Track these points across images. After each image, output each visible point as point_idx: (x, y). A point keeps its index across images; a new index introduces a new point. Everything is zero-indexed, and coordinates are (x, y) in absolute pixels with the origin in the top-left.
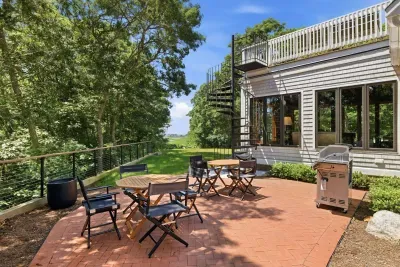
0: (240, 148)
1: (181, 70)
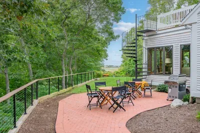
1: (111, 26)
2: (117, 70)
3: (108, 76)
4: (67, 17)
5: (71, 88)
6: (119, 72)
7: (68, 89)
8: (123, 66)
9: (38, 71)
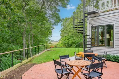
0: (87, 48)
1: (58, 12)
2: (57, 43)
3: (54, 47)
4: (26, 5)
5: (31, 58)
6: (59, 44)
7: (29, 59)
8: (61, 41)
9: (4, 44)
